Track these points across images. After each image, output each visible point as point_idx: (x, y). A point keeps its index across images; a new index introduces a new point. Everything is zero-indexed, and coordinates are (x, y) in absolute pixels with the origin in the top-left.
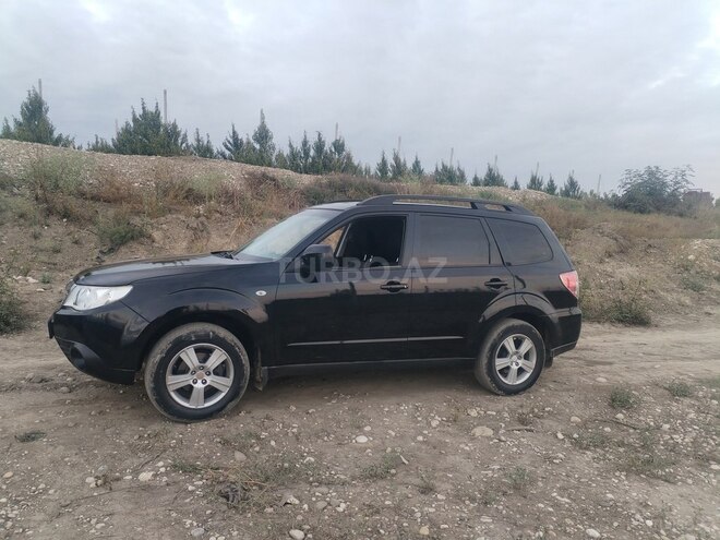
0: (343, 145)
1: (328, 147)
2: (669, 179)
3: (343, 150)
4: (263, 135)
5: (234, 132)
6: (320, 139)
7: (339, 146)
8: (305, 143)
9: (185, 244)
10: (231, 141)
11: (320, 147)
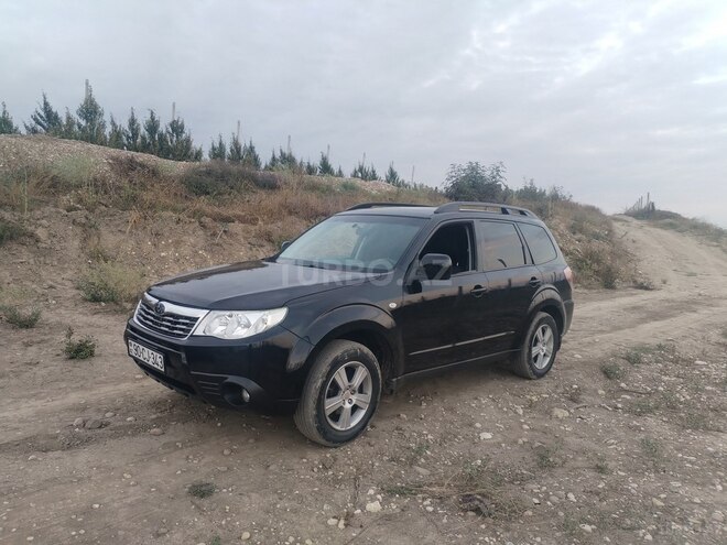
0: (182, 127)
1: (163, 127)
2: (487, 174)
3: (182, 132)
4: (90, 110)
5: (46, 104)
6: (153, 118)
7: (177, 128)
8: (132, 122)
9: (76, 243)
10: (42, 114)
11: (153, 127)
